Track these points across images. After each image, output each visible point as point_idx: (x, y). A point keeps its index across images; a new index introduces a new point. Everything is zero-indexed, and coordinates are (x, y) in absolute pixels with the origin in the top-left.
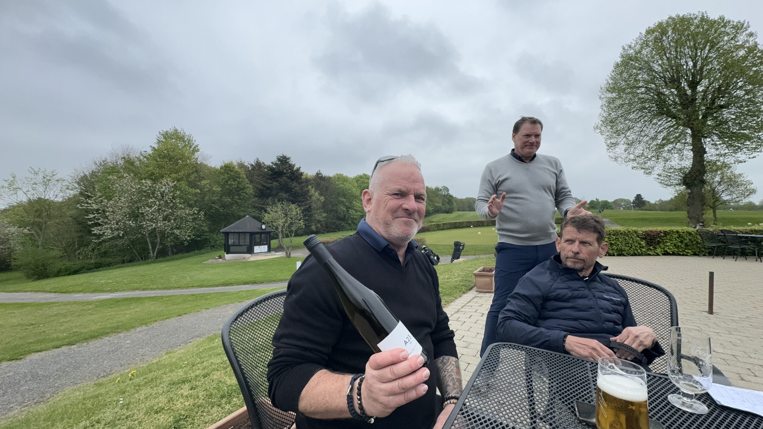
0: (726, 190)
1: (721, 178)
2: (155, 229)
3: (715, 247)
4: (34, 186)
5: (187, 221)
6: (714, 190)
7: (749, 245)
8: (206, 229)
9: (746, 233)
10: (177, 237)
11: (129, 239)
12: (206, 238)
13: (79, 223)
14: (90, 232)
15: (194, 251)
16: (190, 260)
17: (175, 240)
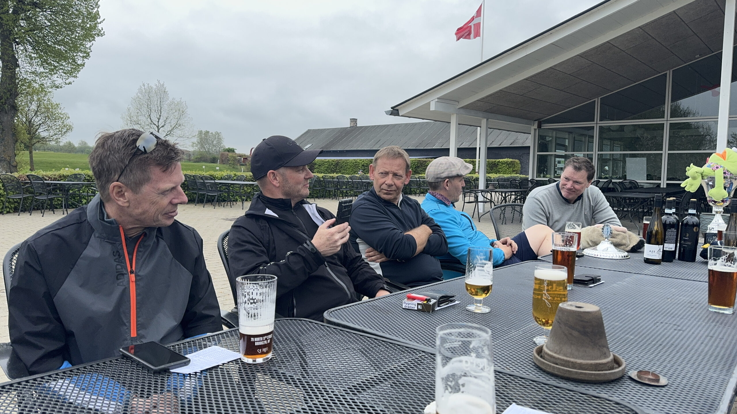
0: (43, 123)
1: (38, 107)
3: (20, 199)
6: (30, 122)
7: (58, 194)
9: (55, 179)
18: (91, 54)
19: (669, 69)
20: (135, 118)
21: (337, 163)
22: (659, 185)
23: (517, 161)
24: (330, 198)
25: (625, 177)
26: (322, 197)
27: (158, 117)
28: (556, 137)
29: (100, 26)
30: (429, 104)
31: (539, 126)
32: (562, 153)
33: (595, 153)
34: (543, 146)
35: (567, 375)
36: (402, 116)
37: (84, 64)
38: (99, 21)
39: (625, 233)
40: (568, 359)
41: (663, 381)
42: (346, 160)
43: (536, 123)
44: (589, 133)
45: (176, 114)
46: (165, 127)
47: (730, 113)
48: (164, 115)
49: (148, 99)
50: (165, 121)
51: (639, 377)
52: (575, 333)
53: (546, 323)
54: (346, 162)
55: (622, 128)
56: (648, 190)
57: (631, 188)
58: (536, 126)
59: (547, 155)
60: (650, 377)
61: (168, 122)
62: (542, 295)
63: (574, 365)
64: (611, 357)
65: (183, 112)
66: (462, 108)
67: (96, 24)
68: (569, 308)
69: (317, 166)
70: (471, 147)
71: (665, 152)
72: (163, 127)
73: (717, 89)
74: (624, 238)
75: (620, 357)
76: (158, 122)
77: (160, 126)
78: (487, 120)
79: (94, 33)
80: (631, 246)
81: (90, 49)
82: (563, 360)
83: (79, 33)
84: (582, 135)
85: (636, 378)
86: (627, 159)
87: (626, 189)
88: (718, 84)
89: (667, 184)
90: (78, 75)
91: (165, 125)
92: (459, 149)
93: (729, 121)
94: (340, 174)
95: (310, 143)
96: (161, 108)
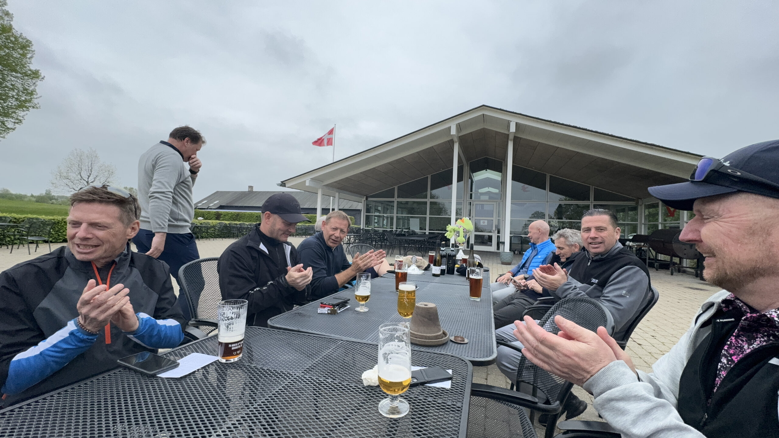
18: (23, 121)
19: (429, 174)
20: (65, 174)
21: (238, 215)
22: (425, 233)
23: (353, 217)
24: (233, 238)
25: (409, 229)
26: (228, 237)
27: (89, 175)
28: (375, 206)
29: (35, 101)
30: (305, 181)
31: (367, 199)
32: (377, 214)
33: (395, 215)
34: (368, 210)
35: (423, 344)
36: (288, 187)
37: (15, 128)
38: (35, 96)
39: (421, 260)
40: (423, 334)
41: (466, 341)
42: (244, 213)
43: (365, 197)
44: (392, 204)
45: (106, 174)
46: (95, 182)
47: (457, 198)
48: (94, 174)
49: (79, 161)
50: (95, 179)
51: (454, 339)
52: (426, 320)
53: (408, 315)
54: (245, 214)
55: (407, 203)
56: (421, 236)
57: (412, 234)
58: (365, 199)
59: (369, 215)
60: (460, 339)
61: (98, 179)
62: (403, 299)
63: (426, 338)
64: (441, 332)
65: (112, 173)
66: (324, 185)
67: (31, 98)
68: (421, 306)
69: (222, 216)
70: (327, 208)
71: (428, 216)
72: (92, 182)
73: (450, 186)
74: (421, 263)
75: (446, 331)
76: (88, 178)
77: (89, 182)
78: (339, 193)
79: (29, 105)
80: (425, 267)
81: (23, 117)
82: (420, 335)
83: (12, 103)
84: (387, 205)
85: (454, 341)
86: (411, 219)
87: (410, 235)
88: (451, 183)
89: (429, 233)
90: (6, 136)
91: (94, 181)
92: (323, 209)
93: (457, 202)
94: (242, 222)
95: (218, 200)
96: (92, 168)
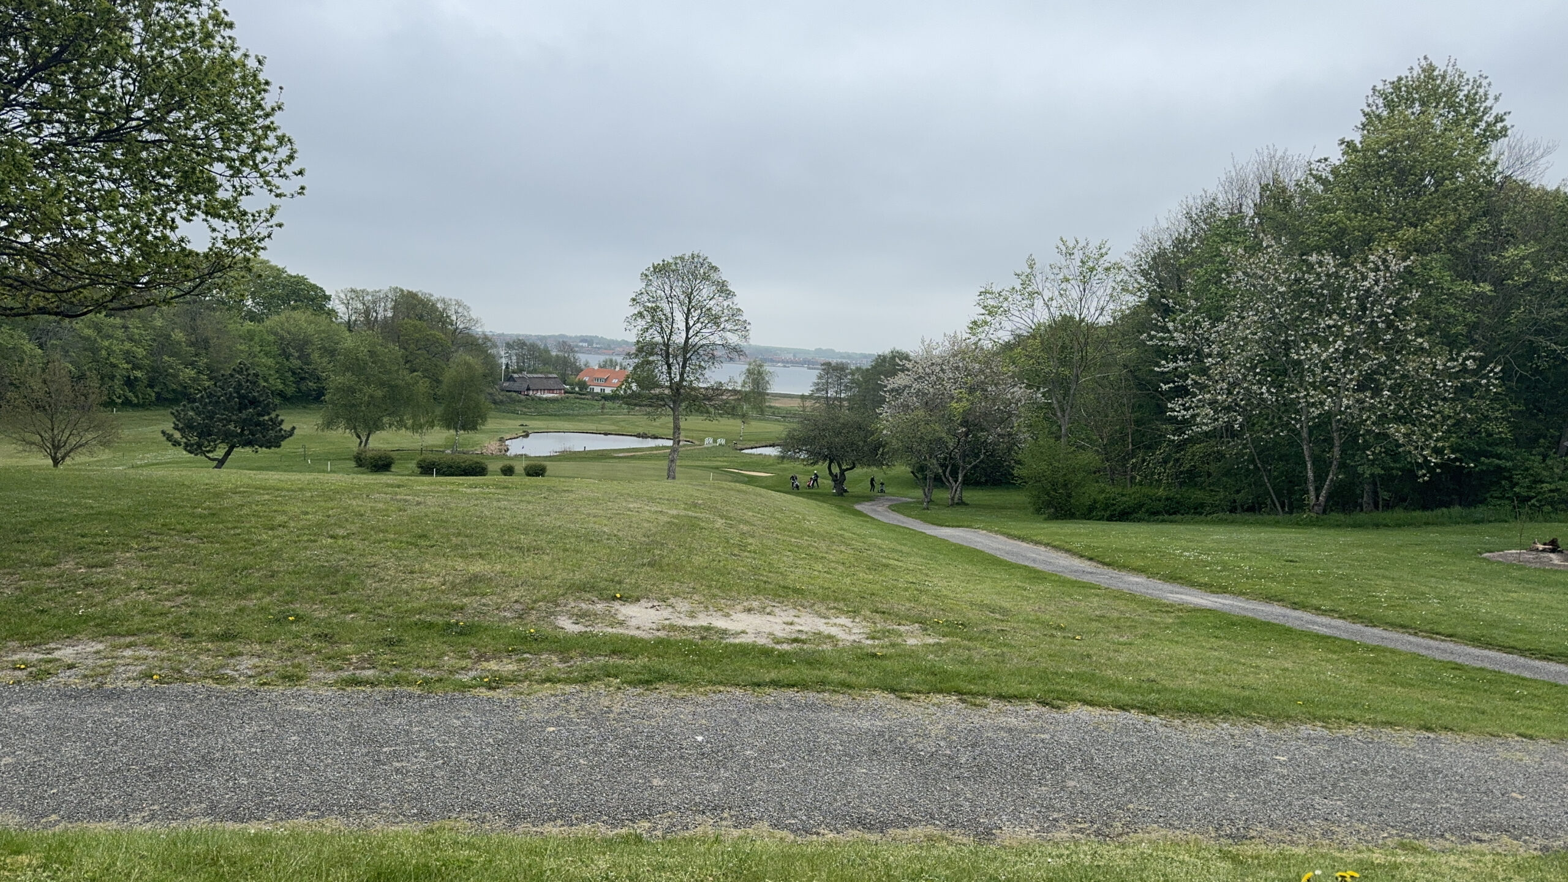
2: (1329, 414)
4: (1064, 285)
5: (1436, 397)
8: (1502, 430)
10: (1393, 451)
11: (1256, 441)
12: (1499, 467)
13: (1141, 385)
14: (1162, 410)
15: (1448, 505)
16: (1433, 535)
17: (1388, 459)
